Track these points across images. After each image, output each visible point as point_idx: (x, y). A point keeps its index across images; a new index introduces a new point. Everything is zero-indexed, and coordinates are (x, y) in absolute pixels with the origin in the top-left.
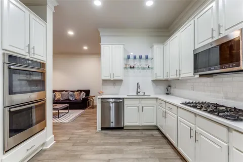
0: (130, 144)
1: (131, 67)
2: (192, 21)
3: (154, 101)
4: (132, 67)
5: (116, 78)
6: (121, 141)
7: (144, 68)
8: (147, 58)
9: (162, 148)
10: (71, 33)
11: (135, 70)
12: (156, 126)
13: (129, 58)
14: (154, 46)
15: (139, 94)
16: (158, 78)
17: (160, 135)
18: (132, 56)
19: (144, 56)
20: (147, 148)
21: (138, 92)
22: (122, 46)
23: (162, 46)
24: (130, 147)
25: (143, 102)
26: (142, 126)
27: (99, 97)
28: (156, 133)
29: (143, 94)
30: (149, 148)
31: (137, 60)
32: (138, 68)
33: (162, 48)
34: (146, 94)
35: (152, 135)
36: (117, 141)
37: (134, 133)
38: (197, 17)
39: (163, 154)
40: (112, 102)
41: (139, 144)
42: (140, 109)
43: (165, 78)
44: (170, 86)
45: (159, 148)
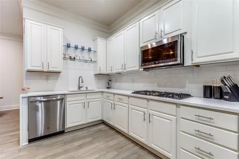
0: (80, 147)
1: (71, 58)
2: (137, 23)
3: (99, 95)
4: (73, 58)
5: (51, 69)
6: (67, 147)
7: (86, 61)
8: (90, 50)
9: (113, 139)
11: (76, 62)
12: (101, 120)
13: (68, 46)
14: (98, 39)
15: (82, 89)
16: (102, 72)
17: (107, 128)
18: (72, 45)
19: (86, 48)
20: (100, 145)
21: (80, 88)
22: (61, 30)
23: (105, 41)
24: (82, 151)
25: (88, 97)
26: (87, 123)
27: (22, 95)
28: (102, 127)
29: (86, 89)
30: (102, 143)
31: (79, 50)
32: (80, 60)
33: (105, 43)
34: (88, 89)
35: (100, 130)
36: (60, 150)
37: (80, 133)
38: (142, 20)
39: (117, 144)
40: (41, 102)
41: (91, 143)
42: (86, 106)
43: (109, 72)
44: (110, 81)
45: (111, 140)
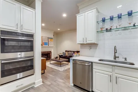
1: (107, 30)
4: (109, 29)
7: (125, 29)
10: (65, 15)
11: (113, 32)
15: (117, 60)
21: (115, 57)
22: (94, 11)
29: (123, 60)
32: (117, 29)
